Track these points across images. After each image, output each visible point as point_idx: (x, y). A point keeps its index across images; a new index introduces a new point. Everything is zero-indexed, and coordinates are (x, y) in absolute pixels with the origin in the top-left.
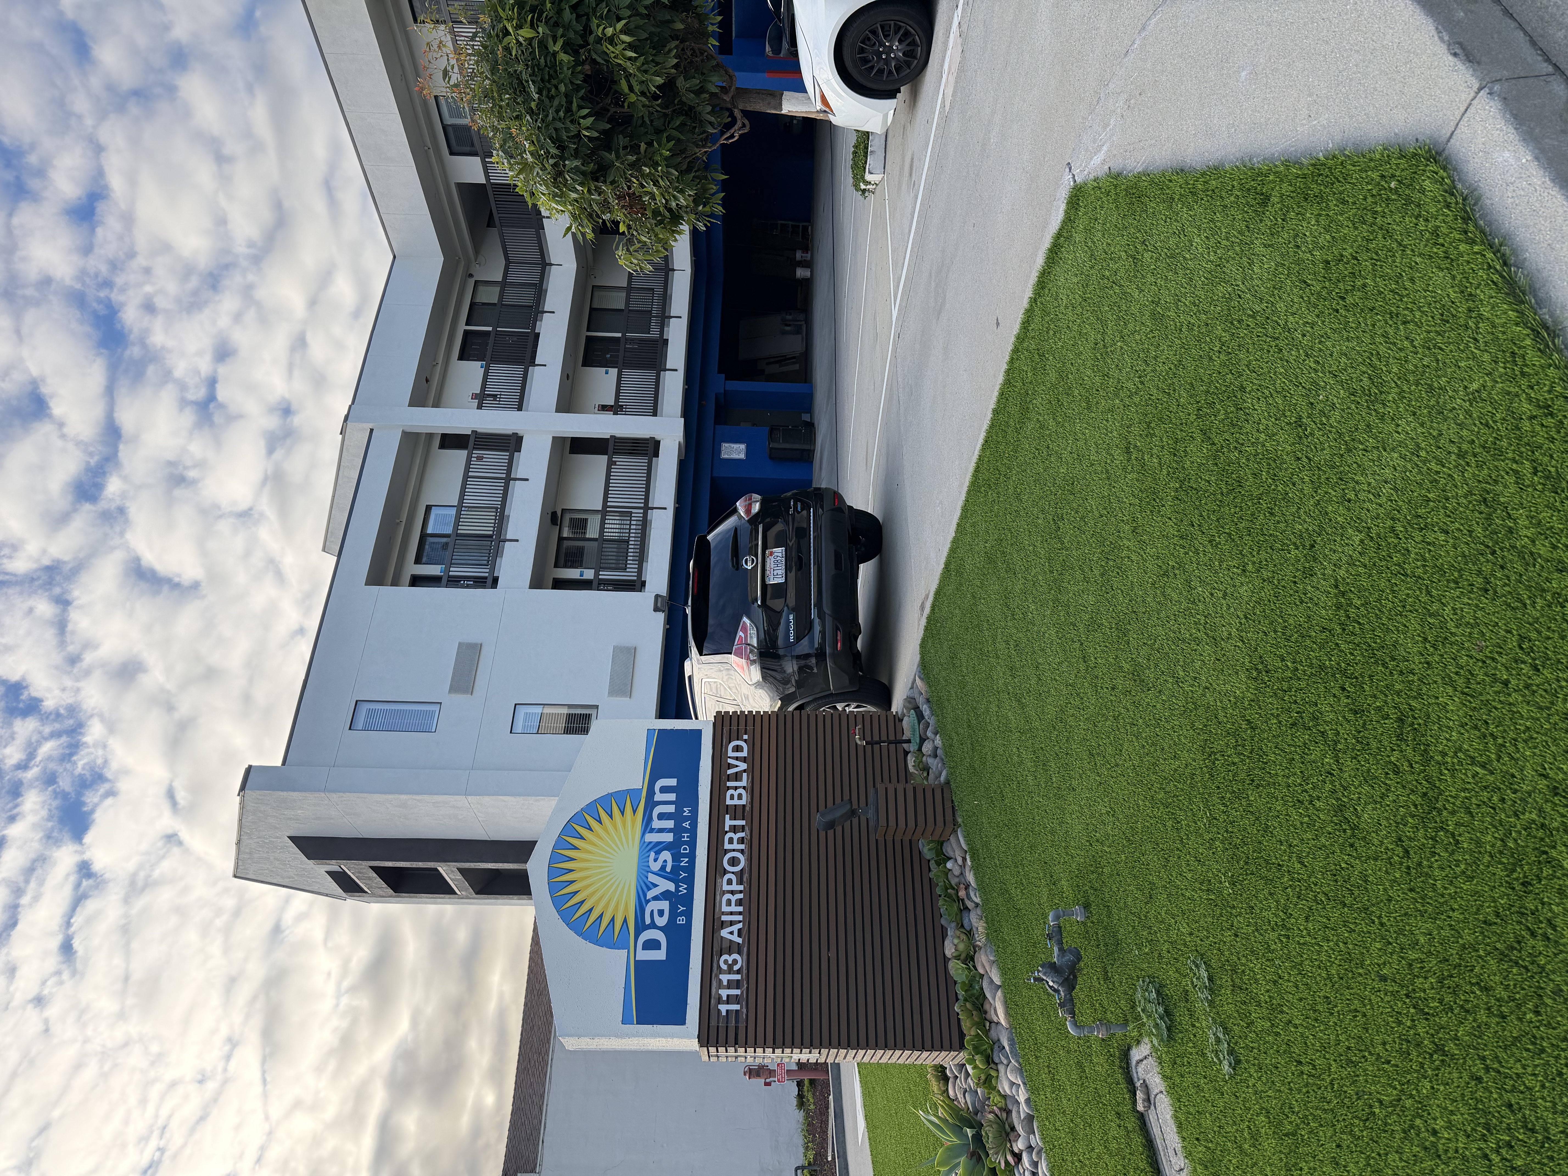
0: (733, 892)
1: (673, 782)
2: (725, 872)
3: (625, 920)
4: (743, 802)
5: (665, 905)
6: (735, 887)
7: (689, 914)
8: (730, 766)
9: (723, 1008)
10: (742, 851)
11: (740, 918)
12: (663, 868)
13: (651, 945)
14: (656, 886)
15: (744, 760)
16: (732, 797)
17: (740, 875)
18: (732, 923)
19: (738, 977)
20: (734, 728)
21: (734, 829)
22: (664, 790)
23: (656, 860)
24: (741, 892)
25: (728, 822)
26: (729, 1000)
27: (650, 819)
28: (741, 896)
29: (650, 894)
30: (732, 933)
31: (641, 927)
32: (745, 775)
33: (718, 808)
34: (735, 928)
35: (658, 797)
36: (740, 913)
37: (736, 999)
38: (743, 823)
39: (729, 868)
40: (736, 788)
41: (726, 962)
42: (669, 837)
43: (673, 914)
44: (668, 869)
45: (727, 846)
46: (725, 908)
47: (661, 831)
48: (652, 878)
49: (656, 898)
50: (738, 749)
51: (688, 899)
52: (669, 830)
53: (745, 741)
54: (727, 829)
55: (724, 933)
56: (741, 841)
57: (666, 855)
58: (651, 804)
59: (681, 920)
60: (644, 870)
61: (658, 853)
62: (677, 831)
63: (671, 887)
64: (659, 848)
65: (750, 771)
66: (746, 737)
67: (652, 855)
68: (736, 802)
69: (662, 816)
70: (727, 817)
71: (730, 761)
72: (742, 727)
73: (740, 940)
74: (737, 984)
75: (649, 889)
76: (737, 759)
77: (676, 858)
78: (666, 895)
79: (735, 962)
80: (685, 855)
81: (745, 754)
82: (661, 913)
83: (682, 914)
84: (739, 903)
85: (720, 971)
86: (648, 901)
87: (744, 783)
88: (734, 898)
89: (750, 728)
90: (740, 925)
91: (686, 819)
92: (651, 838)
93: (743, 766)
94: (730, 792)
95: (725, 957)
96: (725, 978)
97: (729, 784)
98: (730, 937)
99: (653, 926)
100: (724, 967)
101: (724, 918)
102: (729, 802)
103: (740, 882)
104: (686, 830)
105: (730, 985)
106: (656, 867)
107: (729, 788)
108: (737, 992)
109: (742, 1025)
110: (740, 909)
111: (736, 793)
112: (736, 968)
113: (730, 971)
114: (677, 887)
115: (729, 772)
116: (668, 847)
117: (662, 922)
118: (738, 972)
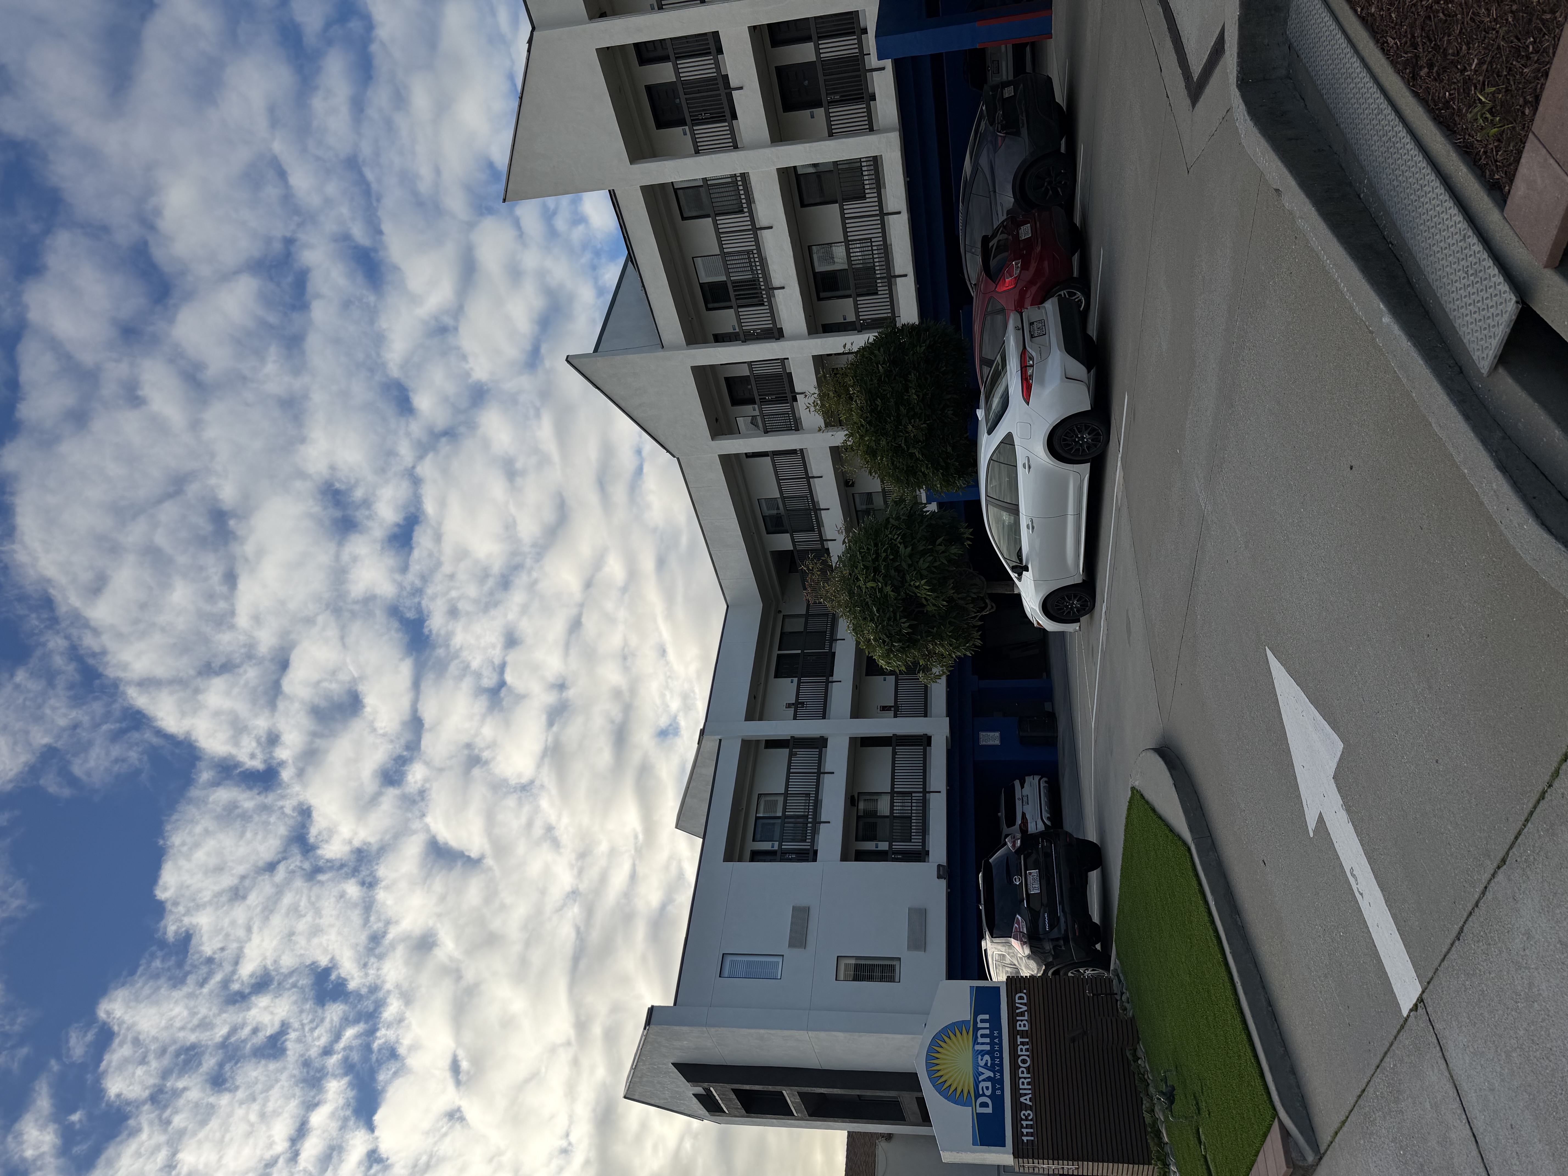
0: (1025, 1078)
1: (987, 1017)
2: (1020, 1067)
3: (969, 1092)
4: (1026, 1028)
5: (989, 1084)
6: (1025, 1075)
7: (1002, 1089)
8: (1018, 1008)
9: (1025, 1139)
10: (1028, 1056)
11: (1030, 1092)
12: (986, 1064)
13: (984, 1105)
14: (983, 1074)
15: (1025, 1004)
16: (1020, 1026)
17: (1028, 1069)
18: (1026, 1094)
19: (1031, 1123)
20: (1018, 985)
21: (1023, 1043)
22: (982, 1021)
23: (982, 1060)
24: (1029, 1078)
25: (1019, 1040)
26: (1028, 1134)
27: (977, 1038)
28: (1029, 1080)
29: (981, 1078)
30: (1026, 1100)
31: (978, 1096)
32: (1026, 1013)
33: (1013, 1033)
34: (1028, 1097)
35: (980, 1025)
36: (1030, 1089)
37: (1032, 1134)
38: (1027, 1040)
39: (1022, 1065)
40: (1022, 1021)
41: (1024, 1115)
42: (988, 1048)
43: (994, 1089)
44: (989, 1065)
45: (1020, 1053)
46: (1021, 1087)
47: (983, 1044)
48: (981, 1069)
49: (984, 1080)
50: (1021, 998)
51: (1001, 1081)
52: (987, 1044)
53: (1025, 993)
54: (1019, 1043)
55: (1022, 1099)
56: (1027, 1050)
57: (987, 1057)
58: (976, 1029)
59: (998, 1092)
60: (976, 1065)
61: (982, 1056)
62: (992, 1044)
63: (992, 1075)
64: (983, 1053)
65: (1029, 1011)
66: (1025, 991)
67: (980, 1057)
68: (1022, 1028)
69: (983, 1036)
70: (1018, 1037)
71: (1017, 1005)
72: (1022, 985)
73: (1031, 1104)
74: (1031, 1127)
75: (980, 1075)
76: (1021, 1004)
77: (993, 1058)
78: (989, 1079)
79: (1029, 1115)
80: (997, 1058)
81: (1025, 1001)
82: (987, 1088)
83: (998, 1089)
84: (1028, 1083)
85: (1022, 1119)
86: (980, 1082)
87: (1026, 1018)
88: (1026, 1081)
89: (1027, 986)
90: (1030, 1096)
91: (996, 1037)
92: (978, 1047)
93: (1025, 1008)
94: (1019, 1023)
95: (1023, 1112)
96: (1024, 1123)
97: (1018, 1018)
98: (1025, 1101)
99: (984, 1095)
100: (1024, 1117)
101: (1021, 1092)
102: (1018, 1028)
103: (1028, 1073)
104: (997, 1044)
105: (1027, 1127)
106: (982, 1063)
107: (1018, 1020)
108: (1032, 1130)
109: (1035, 1148)
110: (1030, 1087)
111: (1022, 1024)
112: (1030, 1118)
113: (1027, 1119)
114: (995, 1075)
115: (1018, 1011)
116: (987, 1052)
117: (988, 1093)
118: (1031, 1120)
